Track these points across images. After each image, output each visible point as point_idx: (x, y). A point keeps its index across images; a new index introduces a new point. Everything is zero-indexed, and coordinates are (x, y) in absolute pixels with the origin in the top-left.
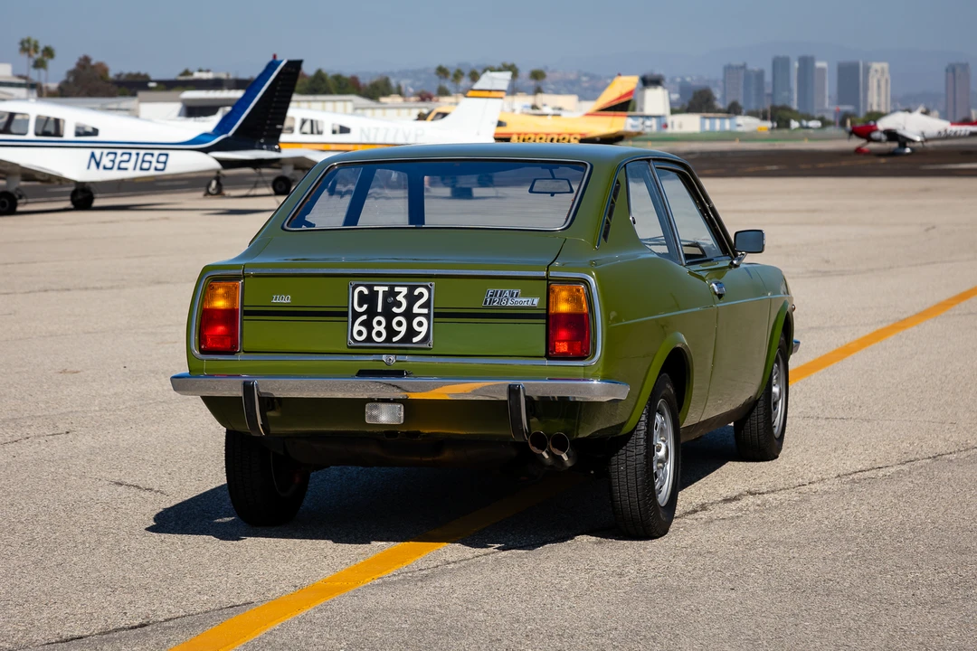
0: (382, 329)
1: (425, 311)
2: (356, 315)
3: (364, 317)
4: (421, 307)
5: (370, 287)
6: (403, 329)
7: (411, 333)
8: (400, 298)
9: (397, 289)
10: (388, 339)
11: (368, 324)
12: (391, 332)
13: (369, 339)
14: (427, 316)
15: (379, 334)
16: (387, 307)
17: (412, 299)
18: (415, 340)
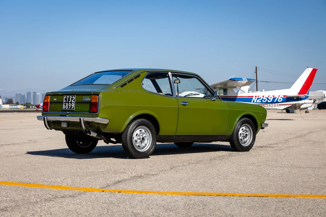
0: (67, 106)
1: (74, 102)
2: (64, 103)
3: (65, 103)
4: (73, 101)
5: (66, 96)
6: (70, 106)
7: (71, 107)
8: (70, 99)
9: (70, 97)
10: (68, 109)
11: (65, 105)
12: (69, 107)
13: (65, 108)
14: (74, 103)
15: (67, 107)
16: (68, 101)
17: (72, 99)
18: (72, 108)
